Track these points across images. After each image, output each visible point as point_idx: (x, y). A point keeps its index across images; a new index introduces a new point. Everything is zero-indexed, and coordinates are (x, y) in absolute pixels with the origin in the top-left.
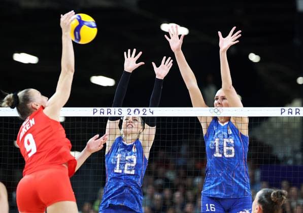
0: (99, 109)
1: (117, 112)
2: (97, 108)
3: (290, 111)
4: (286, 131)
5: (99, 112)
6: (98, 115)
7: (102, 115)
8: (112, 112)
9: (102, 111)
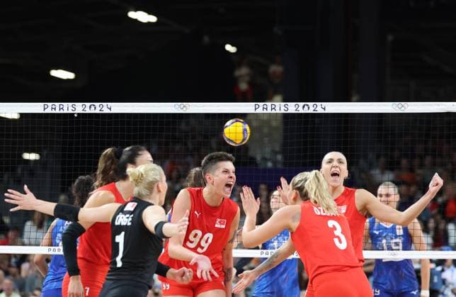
0: (50, 104)
1: (70, 108)
2: (49, 104)
3: (265, 107)
4: (266, 130)
5: (50, 108)
6: (48, 111)
7: (54, 112)
8: (65, 108)
9: (54, 107)
